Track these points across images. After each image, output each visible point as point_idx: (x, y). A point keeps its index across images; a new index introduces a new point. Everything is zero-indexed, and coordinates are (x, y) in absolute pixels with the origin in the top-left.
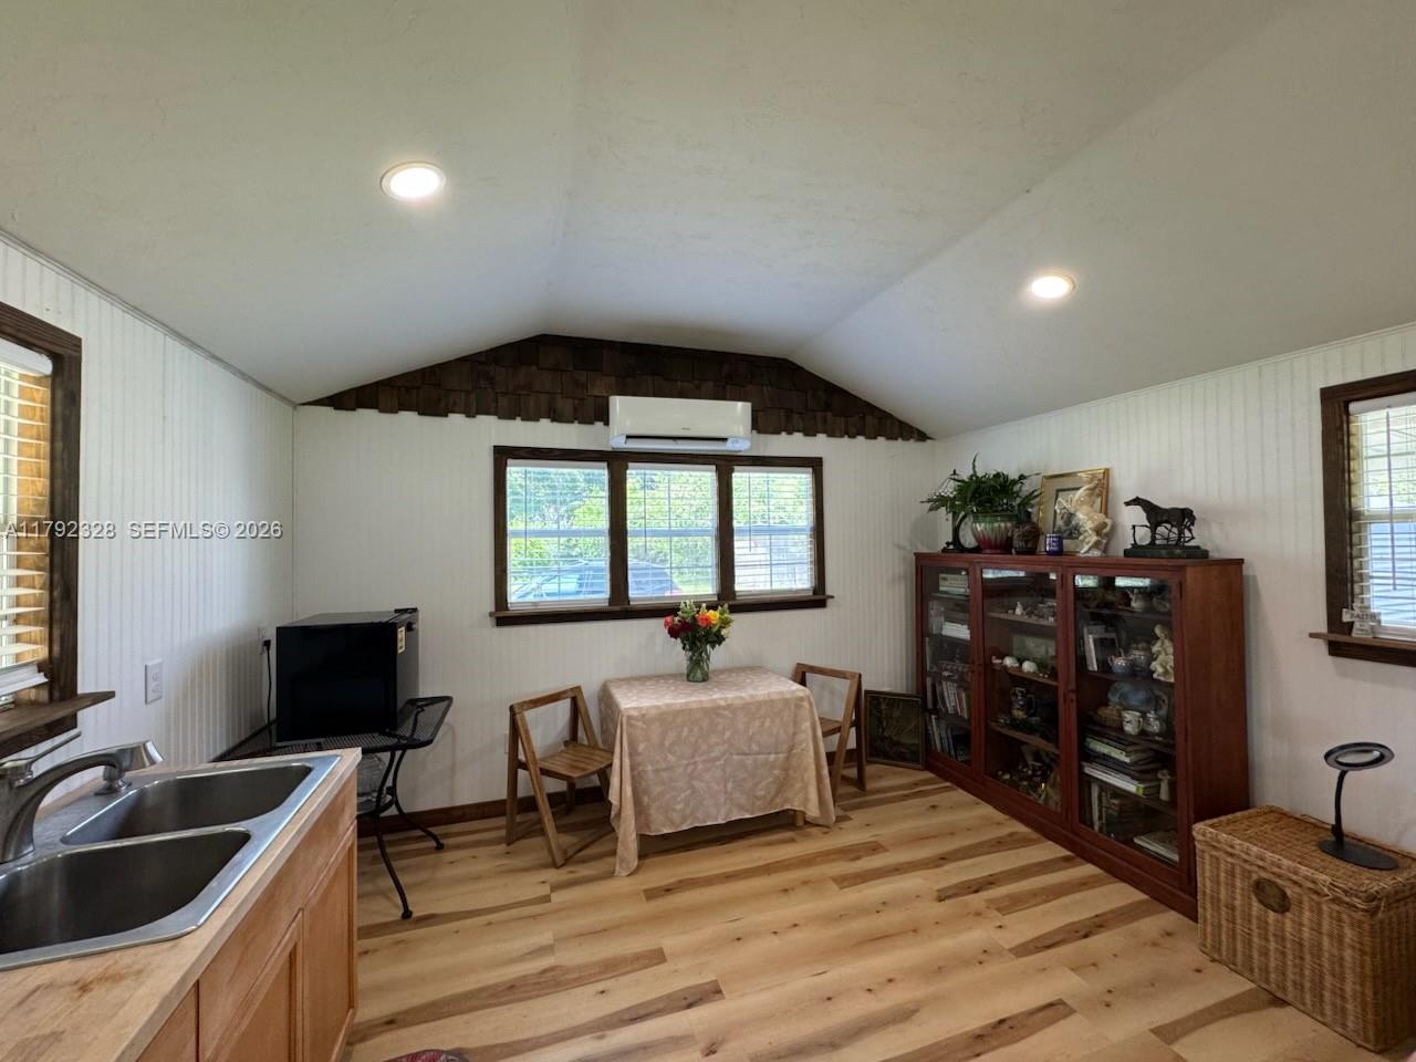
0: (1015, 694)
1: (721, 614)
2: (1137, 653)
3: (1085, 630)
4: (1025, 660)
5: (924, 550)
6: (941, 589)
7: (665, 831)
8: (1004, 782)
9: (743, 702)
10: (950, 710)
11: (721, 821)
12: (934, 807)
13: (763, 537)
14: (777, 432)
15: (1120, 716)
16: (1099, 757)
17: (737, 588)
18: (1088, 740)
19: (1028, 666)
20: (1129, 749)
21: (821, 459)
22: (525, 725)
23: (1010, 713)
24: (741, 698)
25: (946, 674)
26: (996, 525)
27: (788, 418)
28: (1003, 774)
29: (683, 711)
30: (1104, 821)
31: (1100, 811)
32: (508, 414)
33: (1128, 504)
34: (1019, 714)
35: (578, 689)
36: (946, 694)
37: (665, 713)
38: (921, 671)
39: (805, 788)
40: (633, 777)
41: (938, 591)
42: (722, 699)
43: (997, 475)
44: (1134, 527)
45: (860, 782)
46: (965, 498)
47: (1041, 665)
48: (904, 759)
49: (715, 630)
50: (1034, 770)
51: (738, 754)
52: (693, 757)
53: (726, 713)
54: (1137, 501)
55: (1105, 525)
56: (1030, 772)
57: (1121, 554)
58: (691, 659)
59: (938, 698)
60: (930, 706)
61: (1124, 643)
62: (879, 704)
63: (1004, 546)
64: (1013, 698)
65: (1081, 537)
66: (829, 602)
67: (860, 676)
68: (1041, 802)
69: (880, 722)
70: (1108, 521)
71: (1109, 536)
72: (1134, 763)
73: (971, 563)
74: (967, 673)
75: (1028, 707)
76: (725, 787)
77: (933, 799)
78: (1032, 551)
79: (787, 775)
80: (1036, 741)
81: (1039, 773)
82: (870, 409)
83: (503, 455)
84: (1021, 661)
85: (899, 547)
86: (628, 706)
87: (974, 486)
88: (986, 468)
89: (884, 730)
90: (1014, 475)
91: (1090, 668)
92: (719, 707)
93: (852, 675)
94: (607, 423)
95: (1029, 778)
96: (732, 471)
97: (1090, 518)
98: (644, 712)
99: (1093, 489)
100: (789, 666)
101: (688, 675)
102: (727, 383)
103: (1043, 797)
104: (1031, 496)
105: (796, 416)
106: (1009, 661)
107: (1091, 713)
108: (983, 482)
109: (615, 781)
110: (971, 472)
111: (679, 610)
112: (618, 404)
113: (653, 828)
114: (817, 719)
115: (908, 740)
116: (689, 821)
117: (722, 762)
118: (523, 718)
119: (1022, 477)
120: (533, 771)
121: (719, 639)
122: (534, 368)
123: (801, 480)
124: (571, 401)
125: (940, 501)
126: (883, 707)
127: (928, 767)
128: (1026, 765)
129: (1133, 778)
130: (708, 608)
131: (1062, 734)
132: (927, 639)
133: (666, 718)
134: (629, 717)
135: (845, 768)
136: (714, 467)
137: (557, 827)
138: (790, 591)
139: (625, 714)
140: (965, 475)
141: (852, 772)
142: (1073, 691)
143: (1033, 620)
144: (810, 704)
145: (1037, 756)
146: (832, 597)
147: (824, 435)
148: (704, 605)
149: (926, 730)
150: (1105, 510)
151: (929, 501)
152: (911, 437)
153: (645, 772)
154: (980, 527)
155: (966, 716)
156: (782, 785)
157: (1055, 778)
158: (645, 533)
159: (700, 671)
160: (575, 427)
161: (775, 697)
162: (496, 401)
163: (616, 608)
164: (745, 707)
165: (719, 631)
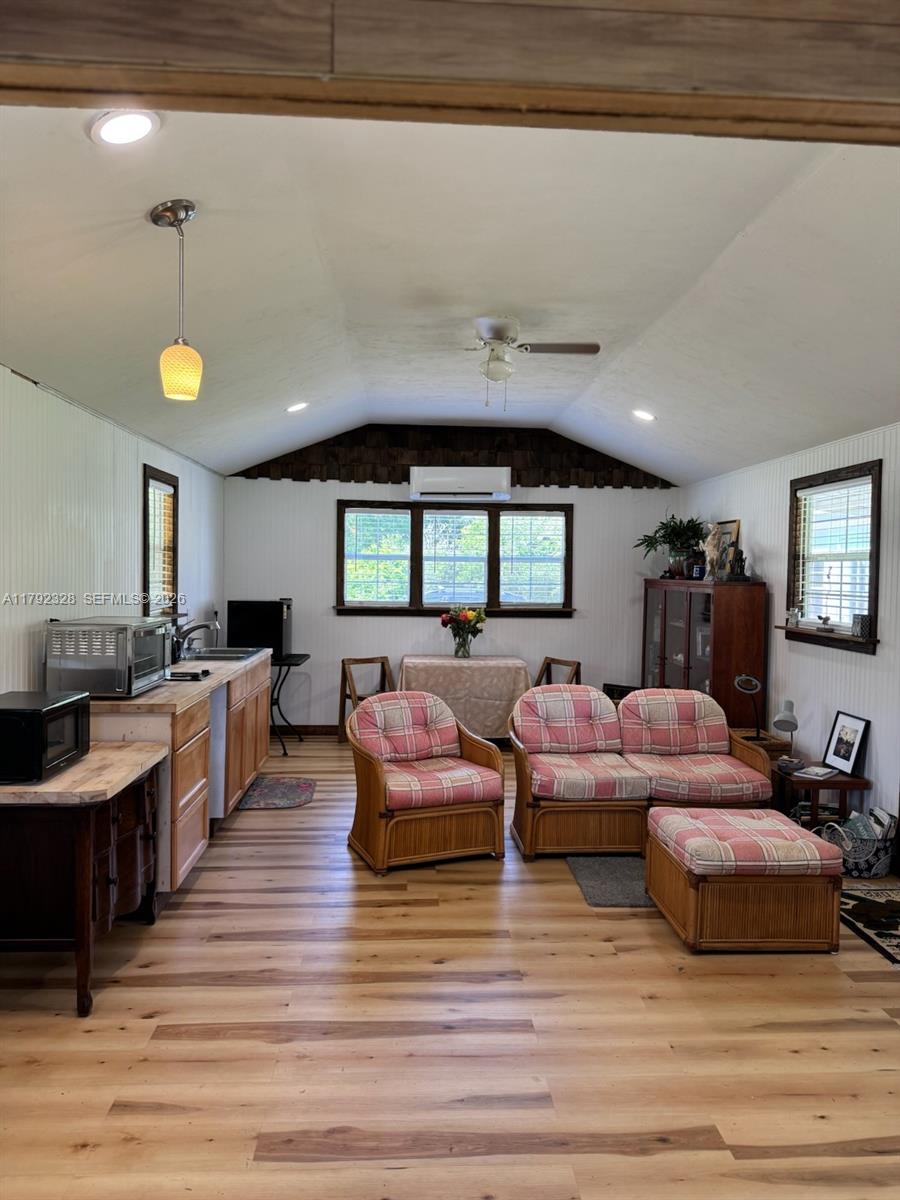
1: (478, 613)
14: (537, 485)
17: (501, 599)
21: (572, 505)
22: (350, 672)
27: (546, 474)
32: (346, 479)
35: (386, 658)
38: (642, 670)
49: (472, 623)
51: (474, 697)
58: (458, 643)
66: (575, 614)
67: (579, 664)
73: (662, 586)
76: (466, 716)
82: (618, 464)
86: (407, 661)
93: (574, 663)
94: (409, 483)
96: (500, 515)
101: (457, 652)
102: (498, 451)
112: (416, 472)
118: (350, 668)
120: (353, 699)
122: (363, 447)
123: (558, 521)
124: (386, 468)
134: (407, 667)
136: (486, 512)
138: (544, 604)
139: (405, 665)
142: (687, 669)
146: (575, 610)
147: (576, 487)
152: (656, 486)
158: (435, 559)
159: (462, 650)
160: (389, 486)
161: (501, 665)
162: (339, 470)
163: (413, 608)
164: (480, 669)
165: (474, 624)
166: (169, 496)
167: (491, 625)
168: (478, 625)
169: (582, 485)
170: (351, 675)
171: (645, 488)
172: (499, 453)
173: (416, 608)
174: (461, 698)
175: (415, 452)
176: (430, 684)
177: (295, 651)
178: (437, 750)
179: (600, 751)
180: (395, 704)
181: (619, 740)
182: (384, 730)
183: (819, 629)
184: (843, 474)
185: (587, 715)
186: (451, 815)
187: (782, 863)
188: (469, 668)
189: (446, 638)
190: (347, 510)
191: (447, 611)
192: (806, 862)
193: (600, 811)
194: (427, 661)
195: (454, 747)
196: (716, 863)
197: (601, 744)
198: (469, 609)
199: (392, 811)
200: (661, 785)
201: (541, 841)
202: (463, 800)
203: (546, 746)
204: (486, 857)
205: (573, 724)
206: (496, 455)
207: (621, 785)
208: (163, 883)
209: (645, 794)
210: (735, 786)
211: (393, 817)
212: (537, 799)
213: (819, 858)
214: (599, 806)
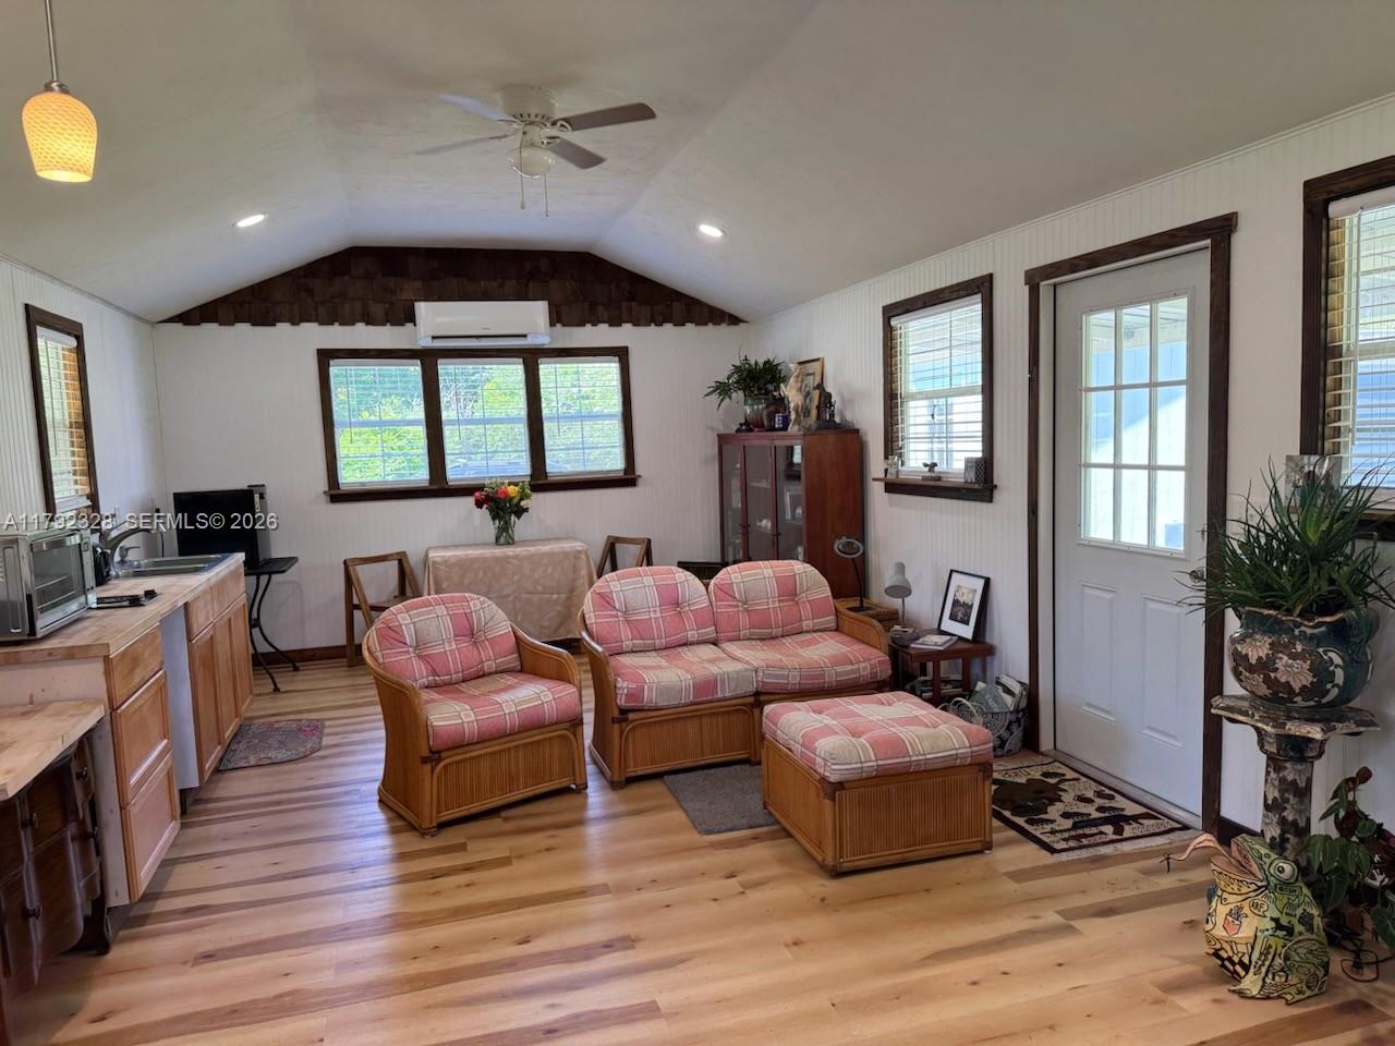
1: (521, 489)
3: (785, 489)
14: (582, 324)
17: (549, 469)
21: (627, 348)
22: (356, 575)
26: (756, 406)
27: (592, 310)
32: (327, 321)
35: (403, 554)
38: (722, 542)
49: (515, 501)
51: (526, 593)
58: (498, 526)
66: (640, 481)
67: (649, 541)
73: (739, 441)
82: (676, 295)
83: (326, 357)
86: (437, 558)
88: (758, 357)
91: (787, 518)
92: (509, 557)
93: (643, 540)
94: (414, 324)
96: (538, 363)
101: (497, 539)
102: (529, 283)
105: (600, 309)
111: (486, 487)
112: (422, 308)
117: (511, 598)
118: (354, 570)
120: (365, 609)
121: (520, 512)
122: (347, 277)
123: (610, 369)
124: (382, 304)
132: (727, 513)
134: (434, 563)
136: (521, 360)
139: (431, 561)
142: (775, 536)
146: (640, 476)
152: (723, 322)
158: (458, 422)
159: (504, 536)
160: (388, 329)
161: (557, 550)
162: (316, 310)
163: (435, 487)
164: (531, 556)
165: (519, 502)
166: (70, 350)
167: (539, 503)
168: (523, 503)
169: (636, 324)
170: (358, 579)
171: (710, 325)
172: (530, 285)
173: (439, 487)
174: (509, 596)
175: (418, 284)
176: (466, 582)
177: (275, 555)
178: (489, 666)
179: (692, 644)
180: (429, 612)
181: (713, 628)
182: (417, 647)
183: (925, 479)
184: (947, 295)
185: (673, 601)
186: (517, 747)
187: (928, 757)
188: (516, 557)
189: (482, 521)
190: (331, 362)
191: (481, 488)
192: (954, 752)
193: (700, 717)
194: (460, 553)
195: (512, 660)
196: (854, 766)
197: (692, 635)
198: (510, 484)
199: (439, 752)
200: (769, 676)
201: (631, 763)
202: (532, 725)
203: (628, 644)
204: (565, 791)
205: (659, 615)
206: (527, 285)
207: (723, 681)
208: (117, 894)
209: (752, 689)
210: (850, 667)
211: (440, 760)
212: (624, 711)
213: (968, 745)
214: (699, 710)
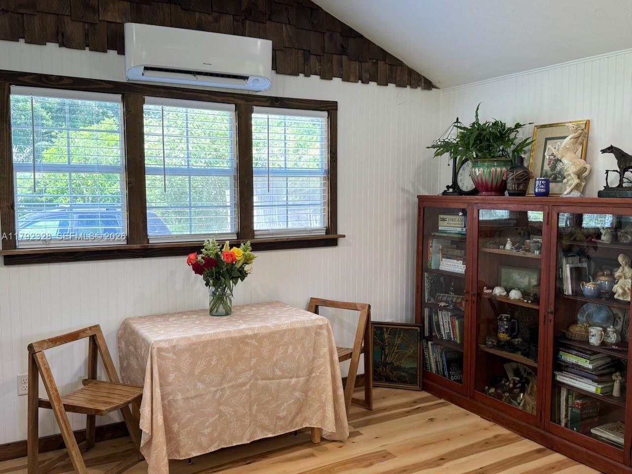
0: (501, 319)
1: (245, 251)
2: (603, 278)
3: (564, 261)
4: (511, 290)
5: (425, 193)
6: (440, 228)
7: (194, 454)
8: (490, 395)
9: (268, 331)
10: (445, 337)
11: (246, 442)
12: (431, 420)
13: (281, 179)
14: (295, 73)
15: (588, 332)
16: (567, 367)
17: (256, 227)
18: (561, 353)
19: (514, 295)
20: (592, 357)
21: (337, 102)
22: (45, 364)
23: (497, 336)
24: (266, 327)
25: (442, 304)
26: (493, 169)
27: (306, 60)
28: (489, 388)
29: (212, 341)
30: (569, 418)
31: (567, 411)
33: (604, 151)
34: (503, 336)
35: (97, 327)
36: (441, 323)
37: (195, 344)
38: (419, 303)
39: (323, 407)
40: (164, 406)
41: (437, 230)
42: (248, 329)
43: (496, 124)
44: (607, 172)
45: (367, 403)
46: (468, 144)
47: (525, 294)
48: (405, 382)
49: (238, 266)
50: (515, 384)
51: (263, 379)
52: (220, 384)
53: (253, 342)
54: (611, 149)
55: (585, 169)
56: (511, 385)
57: (596, 195)
58: (214, 294)
59: (435, 326)
60: (427, 334)
61: (592, 272)
62: (382, 333)
63: (499, 188)
64: (500, 323)
65: (565, 181)
66: (340, 240)
67: (370, 306)
68: (520, 408)
69: (383, 349)
70: (588, 166)
71: (587, 179)
72: (595, 369)
73: (469, 204)
74: (461, 303)
75: (511, 331)
76: (250, 410)
77: (431, 413)
78: (523, 193)
79: (306, 396)
80: (518, 357)
81: (519, 385)
82: (383, 55)
84: (508, 291)
85: (403, 190)
86: (158, 339)
87: (477, 133)
88: (487, 117)
89: (386, 356)
90: (510, 124)
91: (566, 293)
92: (247, 337)
93: (363, 306)
94: (121, 51)
95: (510, 391)
96: (251, 111)
97: (574, 164)
98: (174, 344)
99: (578, 138)
100: (305, 300)
101: (211, 310)
102: (246, 19)
103: (522, 404)
104: (524, 144)
105: (313, 59)
106: (498, 291)
107: (564, 331)
108: (483, 130)
109: (145, 410)
110: (474, 120)
111: (203, 247)
112: (134, 32)
113: (182, 453)
114: (334, 345)
115: (408, 364)
116: (216, 444)
117: (248, 387)
118: (43, 357)
119: (518, 126)
120: (57, 408)
121: (242, 275)
123: (317, 123)
124: (81, 24)
125: (446, 147)
126: (386, 336)
127: (425, 388)
128: (508, 380)
129: (594, 381)
130: (231, 246)
131: (540, 349)
132: (426, 274)
133: (196, 349)
134: (160, 350)
135: (354, 391)
137: (85, 462)
138: (305, 230)
139: (156, 346)
140: (467, 122)
141: (361, 395)
142: (551, 312)
143: (521, 253)
144: (328, 331)
145: (517, 372)
146: (344, 236)
147: (340, 79)
148: (228, 242)
149: (424, 354)
150: (584, 156)
151: (433, 147)
152: (419, 86)
153: (175, 401)
154: (478, 171)
155: (458, 342)
156: (302, 405)
157: (532, 388)
158: (164, 171)
159: (221, 304)
160: (86, 54)
163: (136, 245)
165: (241, 267)
168: (245, 266)
169: (346, 79)
172: (248, 22)
173: (139, 245)
174: (244, 384)
175: (127, 5)
190: (13, 88)
206: (243, 24)
